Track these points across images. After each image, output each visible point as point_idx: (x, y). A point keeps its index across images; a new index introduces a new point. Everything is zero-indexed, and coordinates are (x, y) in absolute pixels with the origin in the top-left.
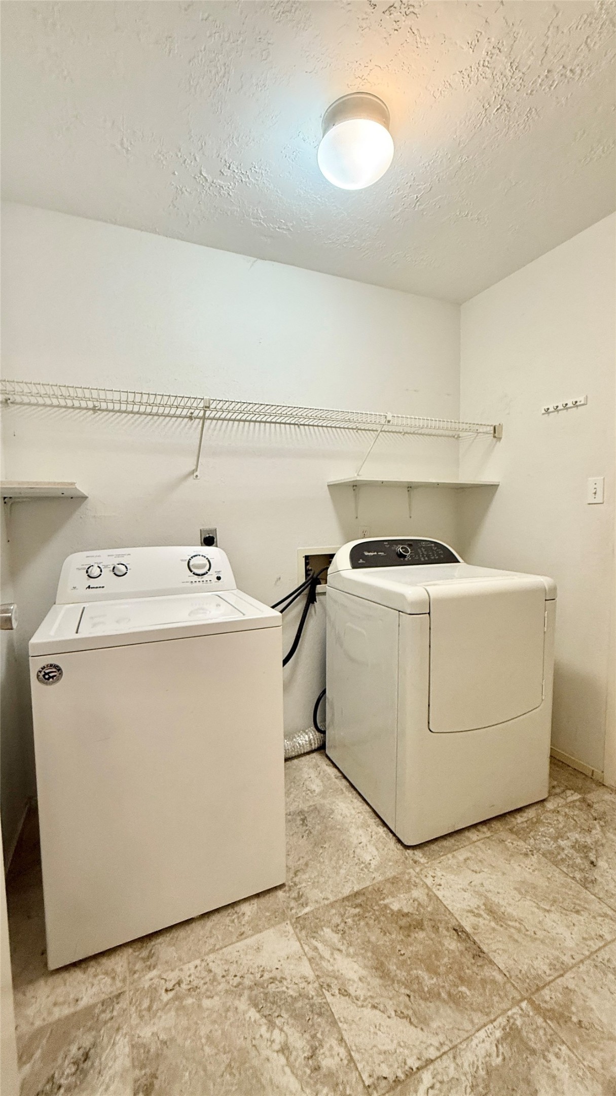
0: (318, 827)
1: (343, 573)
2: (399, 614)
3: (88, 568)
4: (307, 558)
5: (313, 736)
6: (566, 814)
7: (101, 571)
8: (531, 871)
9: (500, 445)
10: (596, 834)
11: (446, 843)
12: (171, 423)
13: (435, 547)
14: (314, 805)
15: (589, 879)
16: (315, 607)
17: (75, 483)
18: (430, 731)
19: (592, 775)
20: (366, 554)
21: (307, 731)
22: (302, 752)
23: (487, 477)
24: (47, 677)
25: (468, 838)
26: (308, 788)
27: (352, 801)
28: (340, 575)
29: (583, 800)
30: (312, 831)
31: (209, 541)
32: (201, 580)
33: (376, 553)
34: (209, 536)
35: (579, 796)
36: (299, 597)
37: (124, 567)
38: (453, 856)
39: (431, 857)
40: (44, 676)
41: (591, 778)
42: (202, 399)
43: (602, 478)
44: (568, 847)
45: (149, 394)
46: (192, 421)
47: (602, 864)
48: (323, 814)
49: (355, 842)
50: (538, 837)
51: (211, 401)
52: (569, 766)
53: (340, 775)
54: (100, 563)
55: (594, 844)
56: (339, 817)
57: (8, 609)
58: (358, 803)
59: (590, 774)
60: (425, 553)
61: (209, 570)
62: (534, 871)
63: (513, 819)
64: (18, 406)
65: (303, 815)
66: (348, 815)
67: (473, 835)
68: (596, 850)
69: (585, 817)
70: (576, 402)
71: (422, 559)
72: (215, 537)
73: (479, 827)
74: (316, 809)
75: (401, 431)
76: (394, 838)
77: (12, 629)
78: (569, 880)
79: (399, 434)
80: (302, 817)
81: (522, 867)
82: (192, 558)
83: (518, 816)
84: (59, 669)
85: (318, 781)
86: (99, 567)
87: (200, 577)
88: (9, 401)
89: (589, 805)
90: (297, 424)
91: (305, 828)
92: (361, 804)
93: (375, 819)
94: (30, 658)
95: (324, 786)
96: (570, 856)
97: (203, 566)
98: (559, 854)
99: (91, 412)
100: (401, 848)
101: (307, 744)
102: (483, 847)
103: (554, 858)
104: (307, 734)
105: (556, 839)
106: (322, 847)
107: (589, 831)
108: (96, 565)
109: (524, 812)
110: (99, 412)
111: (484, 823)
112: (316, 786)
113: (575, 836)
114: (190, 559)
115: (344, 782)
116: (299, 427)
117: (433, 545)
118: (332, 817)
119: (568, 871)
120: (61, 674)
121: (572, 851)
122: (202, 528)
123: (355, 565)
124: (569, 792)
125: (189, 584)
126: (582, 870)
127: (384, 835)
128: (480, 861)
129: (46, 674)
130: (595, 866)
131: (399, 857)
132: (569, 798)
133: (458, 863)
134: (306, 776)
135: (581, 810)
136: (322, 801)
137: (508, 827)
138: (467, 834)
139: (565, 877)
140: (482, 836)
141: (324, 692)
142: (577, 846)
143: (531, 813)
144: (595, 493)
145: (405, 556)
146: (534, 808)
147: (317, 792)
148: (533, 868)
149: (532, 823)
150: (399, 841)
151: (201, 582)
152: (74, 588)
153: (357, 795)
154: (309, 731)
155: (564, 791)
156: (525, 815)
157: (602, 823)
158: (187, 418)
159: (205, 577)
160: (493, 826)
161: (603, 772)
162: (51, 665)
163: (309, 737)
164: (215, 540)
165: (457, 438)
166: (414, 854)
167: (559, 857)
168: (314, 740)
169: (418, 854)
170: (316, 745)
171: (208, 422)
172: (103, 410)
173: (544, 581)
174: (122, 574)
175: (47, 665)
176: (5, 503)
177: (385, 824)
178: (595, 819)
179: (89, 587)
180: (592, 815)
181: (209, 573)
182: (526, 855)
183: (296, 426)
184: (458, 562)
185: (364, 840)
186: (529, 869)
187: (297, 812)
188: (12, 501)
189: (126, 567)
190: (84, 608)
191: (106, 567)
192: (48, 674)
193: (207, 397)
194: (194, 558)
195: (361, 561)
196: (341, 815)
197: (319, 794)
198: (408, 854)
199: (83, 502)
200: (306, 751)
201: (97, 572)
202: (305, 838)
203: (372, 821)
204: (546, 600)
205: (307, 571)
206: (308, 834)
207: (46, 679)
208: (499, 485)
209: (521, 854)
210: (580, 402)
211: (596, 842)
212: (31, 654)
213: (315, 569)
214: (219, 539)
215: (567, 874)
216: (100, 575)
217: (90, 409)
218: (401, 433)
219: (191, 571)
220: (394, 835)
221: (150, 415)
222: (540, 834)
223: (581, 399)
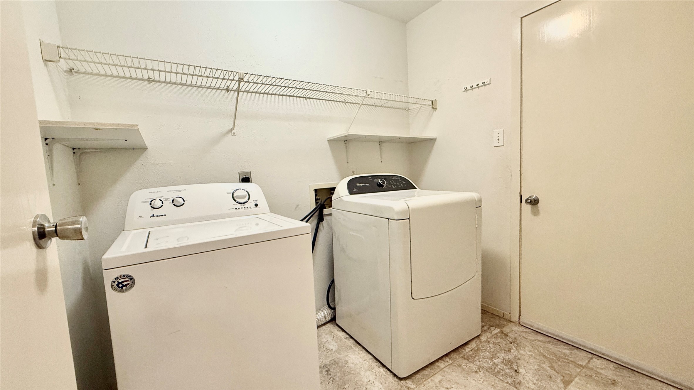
0: (339, 375)
1: (344, 198)
2: (389, 221)
3: (151, 201)
4: (316, 190)
5: (326, 312)
6: (494, 343)
7: (163, 203)
8: (481, 382)
9: (436, 113)
10: (514, 352)
11: (425, 372)
12: (212, 94)
13: (400, 179)
14: (333, 359)
15: (517, 382)
16: (323, 225)
17: (137, 125)
18: (413, 299)
19: (504, 316)
20: (358, 185)
21: (322, 309)
22: (320, 324)
23: (428, 134)
24: (120, 285)
25: (439, 367)
26: (328, 348)
27: (359, 353)
28: (342, 200)
29: (502, 332)
30: (335, 378)
31: (246, 180)
32: (243, 207)
33: (364, 184)
34: (246, 177)
35: (499, 330)
36: (312, 218)
37: (181, 199)
38: (432, 380)
39: (418, 383)
40: (118, 285)
41: (503, 318)
42: (237, 72)
43: (503, 129)
44: (500, 363)
45: (195, 66)
46: (229, 92)
47: (521, 370)
48: (340, 365)
49: (366, 381)
50: (481, 359)
51: (245, 75)
52: (488, 312)
53: (348, 336)
54: (161, 197)
55: (514, 359)
56: (352, 365)
57: (78, 221)
58: (363, 354)
59: (502, 315)
60: (395, 183)
61: (249, 199)
62: (483, 382)
63: (463, 350)
64: (82, 75)
65: (327, 367)
66: (358, 363)
67: (441, 364)
68: (516, 363)
69: (505, 342)
70: (484, 83)
71: (394, 187)
72: (250, 177)
73: (444, 359)
74: (335, 362)
75: (374, 104)
76: (391, 374)
77: (82, 239)
78: (505, 384)
79: (372, 106)
80: (326, 369)
81: (475, 381)
82: (235, 191)
83: (466, 348)
84: (131, 278)
85: (333, 342)
86: (160, 200)
87: (242, 205)
88: (73, 71)
89: (505, 335)
90: (305, 98)
91: (329, 376)
92: (365, 354)
93: (376, 363)
94: (104, 271)
95: (338, 346)
96: (502, 368)
97: (244, 197)
98: (495, 368)
99: (147, 82)
100: (397, 380)
101: (323, 318)
102: (449, 371)
103: (493, 371)
104: (322, 311)
105: (491, 359)
106: (343, 388)
107: (510, 351)
108: (158, 199)
109: (469, 345)
110: (154, 83)
111: (446, 355)
112: (333, 346)
113: (502, 355)
114: (234, 192)
115: (351, 340)
116: (306, 99)
117: (399, 178)
118: (347, 366)
119: (503, 379)
120: (134, 282)
121: (502, 365)
122: (239, 171)
123: (351, 192)
124: (492, 328)
125: (234, 211)
126: (511, 377)
127: (384, 373)
128: (449, 381)
129: (119, 283)
130: (518, 373)
131: (397, 387)
132: (493, 332)
133: (435, 384)
134: (325, 340)
135: (502, 338)
136: (339, 356)
137: (461, 355)
138: (437, 364)
139: (502, 383)
140: (446, 364)
141: (333, 281)
142: (505, 362)
143: (473, 345)
144: (498, 140)
145: (383, 186)
146: (474, 341)
147: (334, 350)
148: (482, 380)
149: (475, 350)
150: (395, 375)
151: (243, 208)
152: (140, 217)
153: (362, 349)
154: (324, 309)
155: (489, 328)
156: (469, 346)
157: (516, 345)
158: (225, 90)
159: (246, 205)
160: (452, 356)
161: (510, 313)
162: (124, 276)
163: (324, 313)
164: (250, 180)
165: (407, 110)
166: (406, 382)
167: (496, 370)
168: (327, 314)
169: (409, 382)
170: (329, 319)
171: (241, 93)
172: (156, 82)
173: (474, 195)
174: (179, 205)
175: (120, 276)
176: (74, 153)
177: (384, 366)
178: (511, 343)
179: (153, 216)
180: (509, 341)
181: (249, 201)
182: (476, 372)
183: (305, 99)
184: (416, 188)
185: (372, 378)
186: (480, 381)
187: (322, 366)
188: (81, 151)
189: (183, 199)
190: (150, 232)
191: (166, 200)
192: (122, 283)
193: (241, 71)
194: (237, 191)
195: (355, 190)
196: (353, 363)
197: (336, 351)
198: (403, 384)
199: (144, 152)
200: (322, 323)
201: (160, 204)
202: (331, 384)
203: (375, 365)
204: (476, 207)
205: (316, 200)
206: (332, 380)
207: (120, 287)
208: (436, 139)
209: (473, 372)
210: (487, 82)
211: (515, 357)
212: (104, 268)
213: (322, 198)
214: (253, 178)
215: (503, 381)
216: (162, 206)
217: (145, 80)
218: (373, 106)
219: (235, 201)
220: (391, 372)
221: (195, 87)
222: (481, 357)
223: (487, 81)
